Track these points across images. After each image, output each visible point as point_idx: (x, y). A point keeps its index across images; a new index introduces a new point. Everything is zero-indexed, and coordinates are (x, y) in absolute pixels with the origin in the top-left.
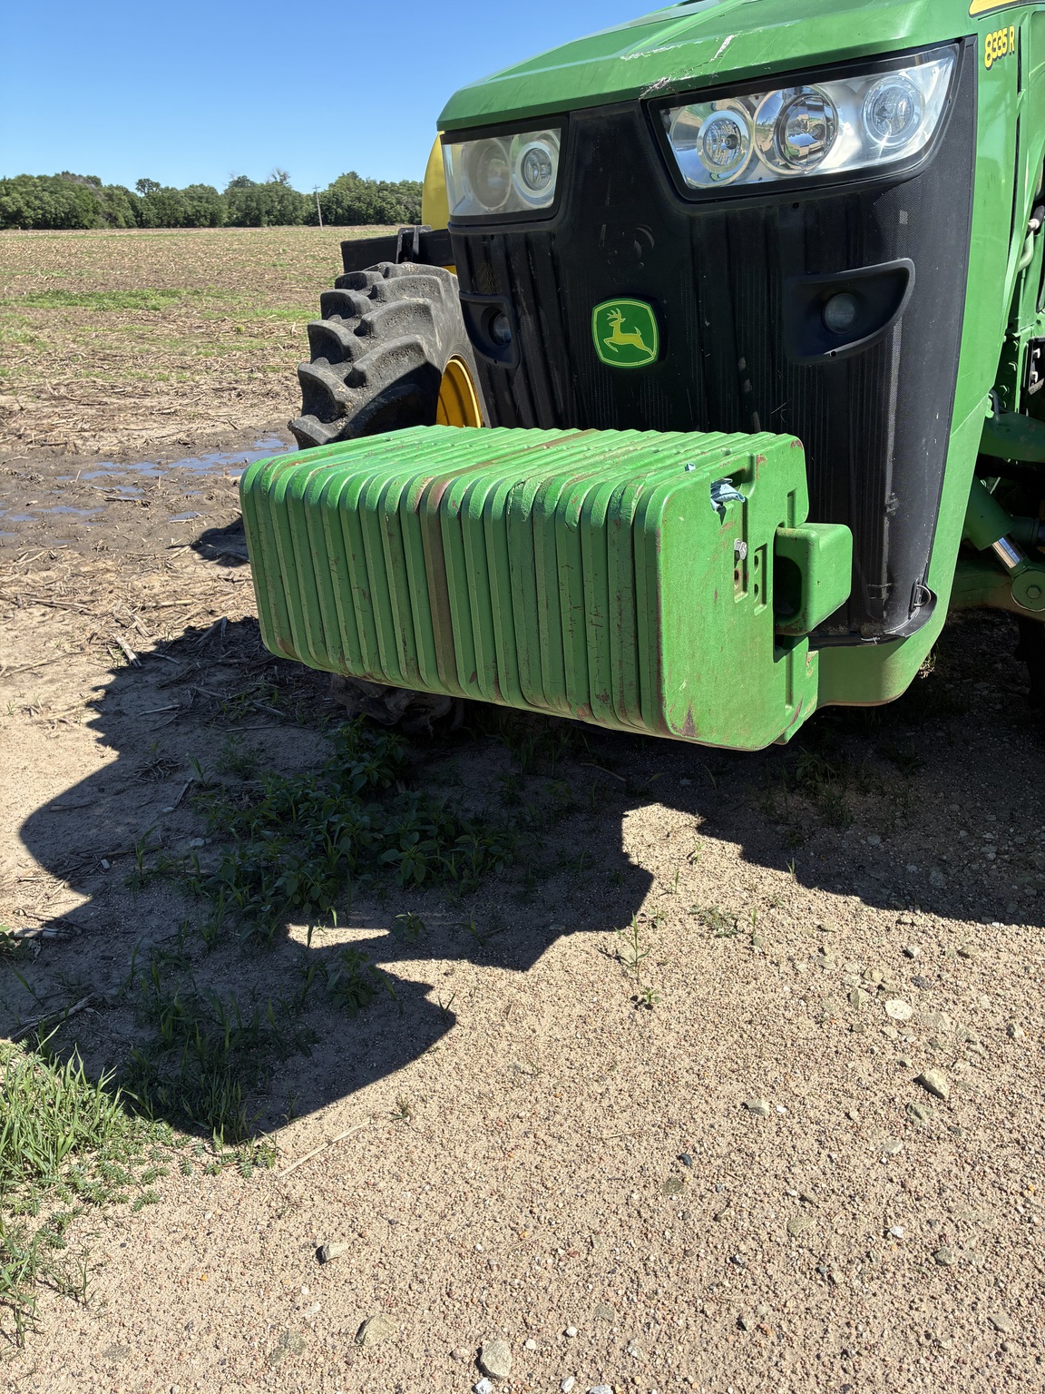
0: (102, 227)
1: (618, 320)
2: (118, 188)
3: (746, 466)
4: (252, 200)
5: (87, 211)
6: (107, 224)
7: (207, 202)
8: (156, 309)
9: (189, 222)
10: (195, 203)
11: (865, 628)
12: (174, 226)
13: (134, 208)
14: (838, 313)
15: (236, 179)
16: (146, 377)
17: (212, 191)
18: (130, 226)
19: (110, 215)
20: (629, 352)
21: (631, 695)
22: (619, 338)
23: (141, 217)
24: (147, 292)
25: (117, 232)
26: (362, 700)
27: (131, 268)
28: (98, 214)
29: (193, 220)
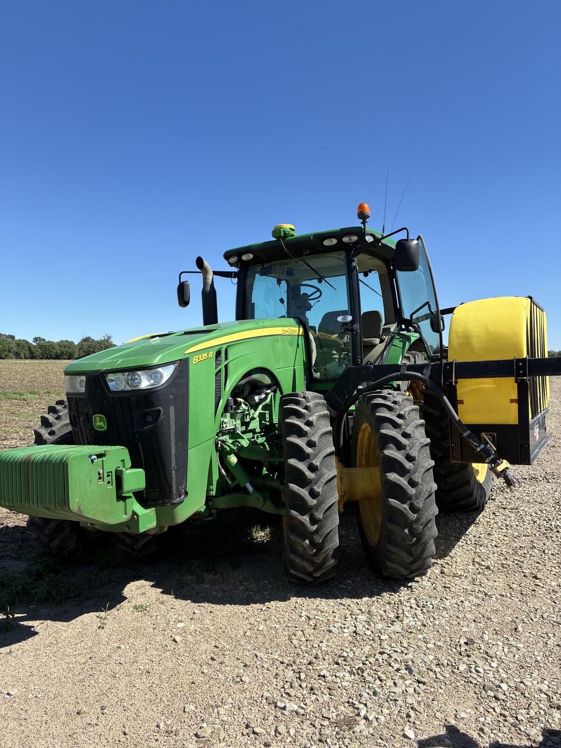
0: (12, 358)
1: (98, 419)
2: (23, 340)
3: (104, 452)
4: (91, 348)
5: (5, 351)
6: (15, 357)
7: (68, 348)
8: (24, 400)
9: (58, 357)
10: (62, 348)
11: (166, 501)
12: (49, 359)
13: (30, 349)
14: (149, 419)
15: (85, 338)
16: (8, 431)
17: (72, 343)
18: (26, 358)
19: (17, 353)
20: (101, 427)
21: (63, 503)
22: (99, 424)
23: (33, 354)
24: (23, 392)
25: (18, 361)
26: (42, 544)
27: (20, 379)
28: (11, 352)
29: (59, 356)
